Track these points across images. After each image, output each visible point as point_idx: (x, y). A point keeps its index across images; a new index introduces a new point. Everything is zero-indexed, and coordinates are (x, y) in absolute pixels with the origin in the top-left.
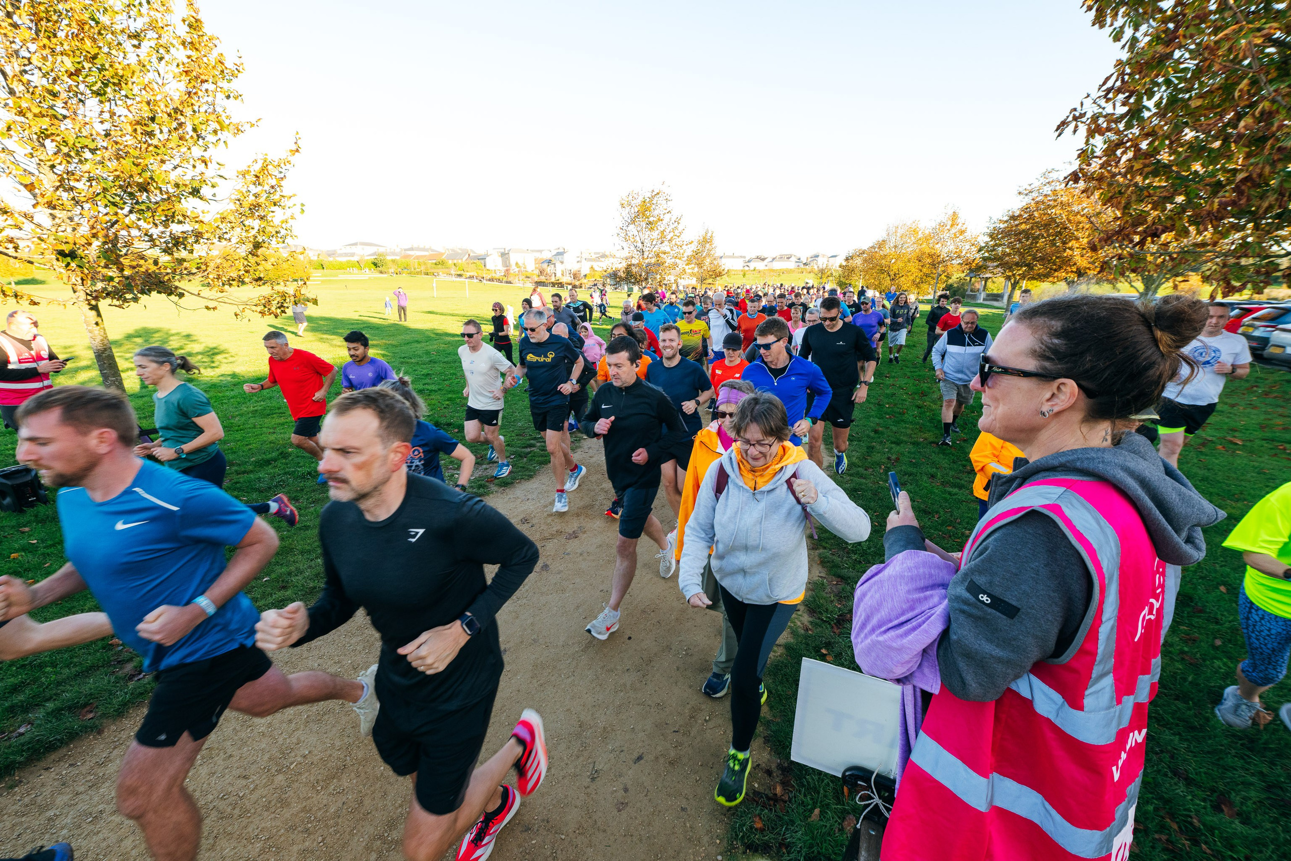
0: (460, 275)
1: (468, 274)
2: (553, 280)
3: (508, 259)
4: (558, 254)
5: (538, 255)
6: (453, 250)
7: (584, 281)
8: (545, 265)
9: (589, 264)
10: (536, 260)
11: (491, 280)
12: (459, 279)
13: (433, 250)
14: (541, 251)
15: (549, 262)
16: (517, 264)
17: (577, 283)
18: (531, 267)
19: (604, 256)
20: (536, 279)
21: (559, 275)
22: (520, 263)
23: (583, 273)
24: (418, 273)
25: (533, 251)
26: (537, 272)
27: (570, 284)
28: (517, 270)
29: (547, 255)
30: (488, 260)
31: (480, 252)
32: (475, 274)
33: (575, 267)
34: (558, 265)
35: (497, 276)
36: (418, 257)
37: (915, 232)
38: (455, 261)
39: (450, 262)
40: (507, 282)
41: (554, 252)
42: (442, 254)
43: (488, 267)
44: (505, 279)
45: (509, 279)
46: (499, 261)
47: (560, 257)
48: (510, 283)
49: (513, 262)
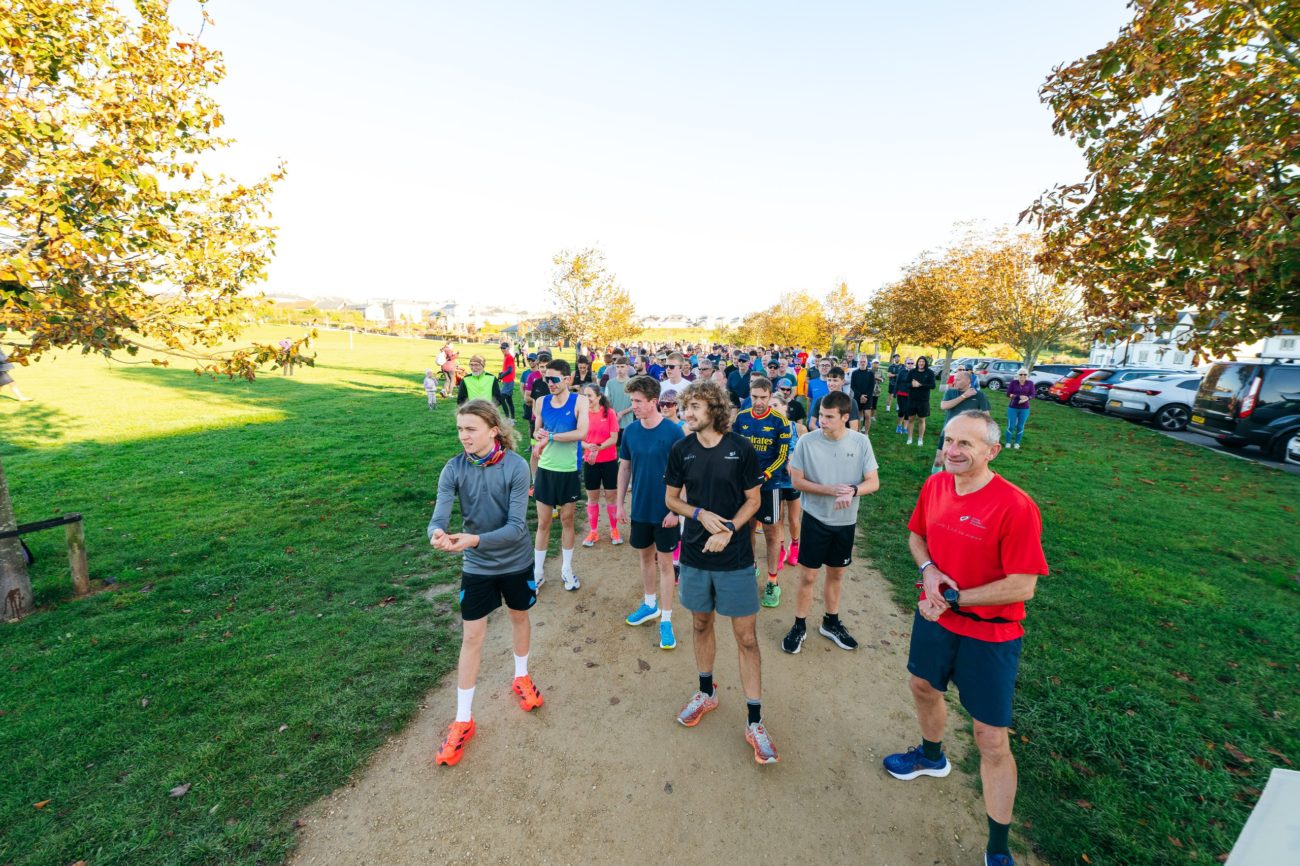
0: (335, 326)
1: (345, 325)
2: (445, 333)
3: (391, 310)
4: (448, 307)
5: (424, 307)
6: (325, 299)
7: (479, 335)
8: (434, 318)
9: (484, 318)
10: (423, 312)
11: (373, 331)
12: (334, 330)
13: (300, 298)
14: (427, 303)
15: (438, 314)
16: (402, 316)
17: (472, 337)
18: (417, 318)
19: (498, 311)
20: (425, 332)
21: (450, 328)
22: (406, 315)
23: (477, 327)
24: (282, 322)
25: (419, 303)
26: (425, 324)
27: (465, 338)
28: (403, 322)
29: (436, 308)
30: (366, 310)
31: (359, 301)
32: (353, 325)
33: (468, 321)
34: (449, 318)
35: (380, 327)
36: (283, 305)
37: (804, 299)
38: (328, 311)
39: (322, 311)
40: (392, 334)
41: (445, 305)
42: (313, 302)
43: (368, 317)
44: (389, 331)
45: (394, 331)
46: (381, 312)
47: (450, 310)
48: (396, 335)
49: (397, 314)
